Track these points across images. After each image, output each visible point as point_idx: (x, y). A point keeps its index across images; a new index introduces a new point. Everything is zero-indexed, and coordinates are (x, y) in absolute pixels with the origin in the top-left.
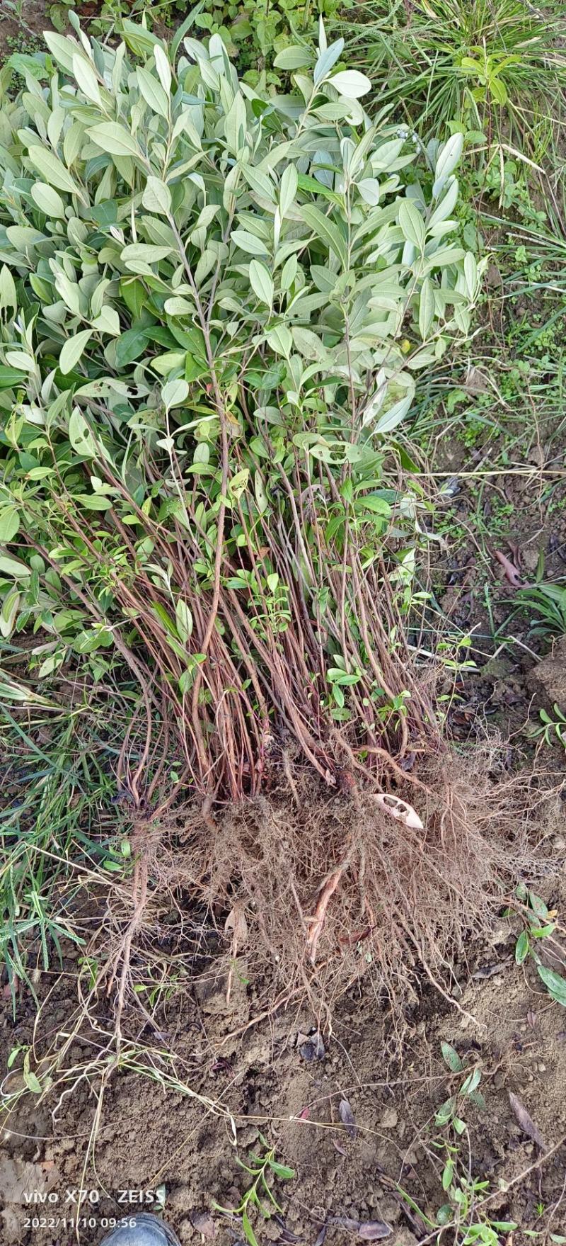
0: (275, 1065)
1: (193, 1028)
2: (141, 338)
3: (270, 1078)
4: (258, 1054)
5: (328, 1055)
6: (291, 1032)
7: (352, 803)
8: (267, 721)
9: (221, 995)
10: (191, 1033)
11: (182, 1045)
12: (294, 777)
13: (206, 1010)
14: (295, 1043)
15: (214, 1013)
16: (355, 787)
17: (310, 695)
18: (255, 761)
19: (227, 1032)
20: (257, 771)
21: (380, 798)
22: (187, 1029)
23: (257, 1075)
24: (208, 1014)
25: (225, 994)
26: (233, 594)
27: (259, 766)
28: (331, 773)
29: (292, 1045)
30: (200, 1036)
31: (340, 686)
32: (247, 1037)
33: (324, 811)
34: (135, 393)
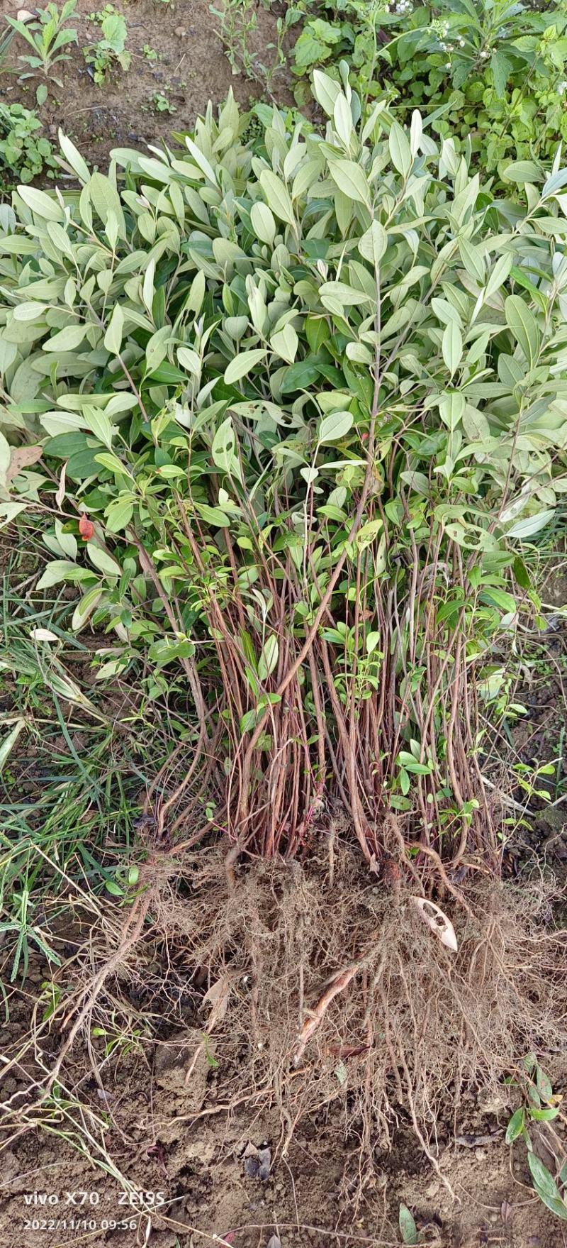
0: (215, 1171)
1: (141, 1098)
2: (312, 372)
3: (204, 1183)
4: (200, 1151)
5: (272, 1179)
6: (243, 1137)
7: (391, 898)
8: (322, 786)
9: (182, 1071)
10: (136, 1103)
11: (123, 1113)
12: (336, 852)
13: (160, 1082)
14: (243, 1152)
15: (167, 1088)
16: (399, 882)
17: (374, 772)
18: (298, 823)
19: (175, 1114)
20: (297, 834)
21: (421, 902)
22: (134, 1097)
23: (191, 1174)
24: (161, 1088)
25: (187, 1071)
26: (324, 646)
27: (301, 829)
28: (377, 859)
29: (238, 1153)
30: (146, 1109)
31: (408, 772)
32: (195, 1126)
33: (357, 897)
34: (289, 422)
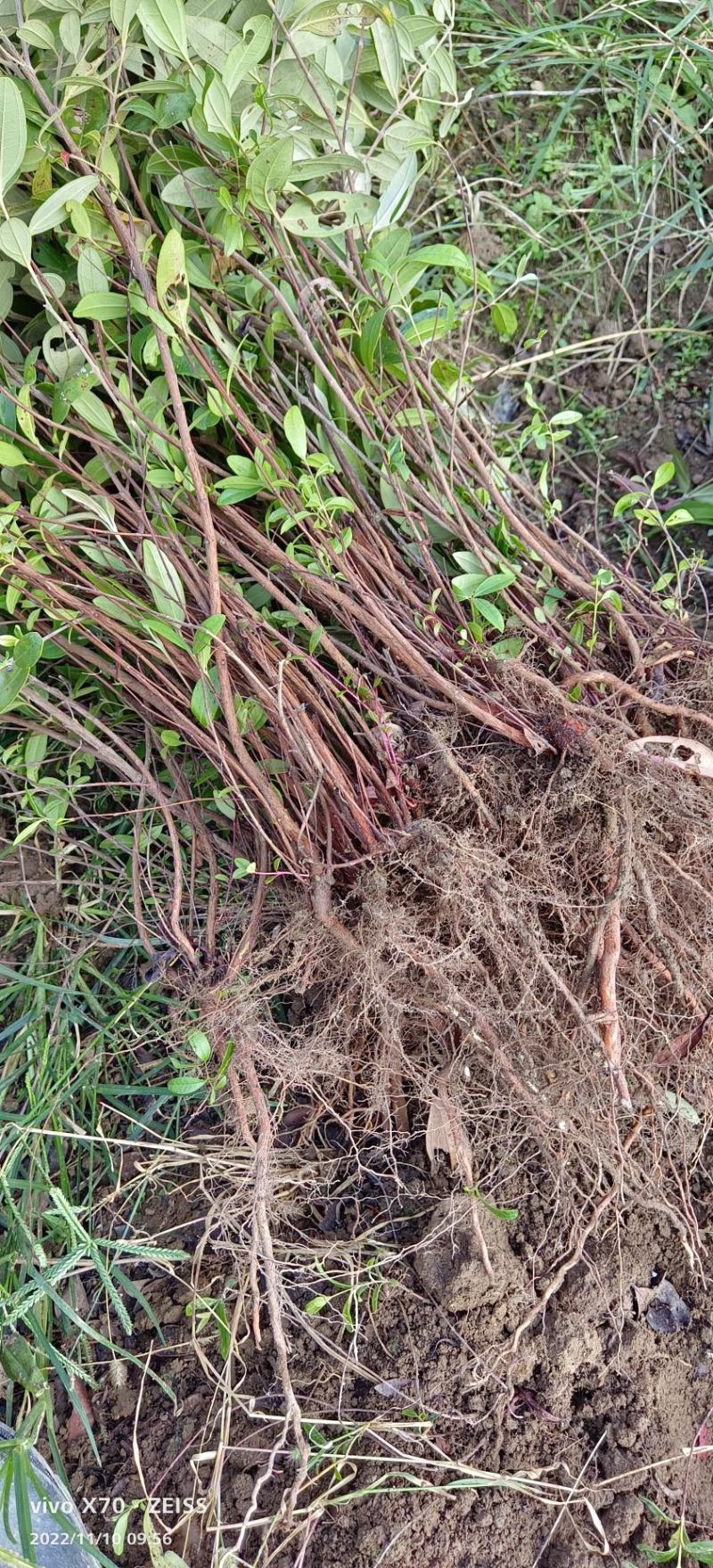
1: (444, 1349)
3: (616, 1392)
4: (580, 1352)
8: (377, 702)
9: (474, 1265)
12: (468, 770)
14: (636, 1307)
15: (471, 1305)
16: (590, 734)
17: (436, 630)
18: (384, 780)
19: (507, 1332)
20: (393, 791)
21: (638, 745)
22: (434, 1355)
23: (590, 1396)
24: (462, 1314)
25: (481, 1260)
27: (393, 780)
28: (535, 733)
29: (632, 1314)
31: (483, 597)
32: (547, 1328)
